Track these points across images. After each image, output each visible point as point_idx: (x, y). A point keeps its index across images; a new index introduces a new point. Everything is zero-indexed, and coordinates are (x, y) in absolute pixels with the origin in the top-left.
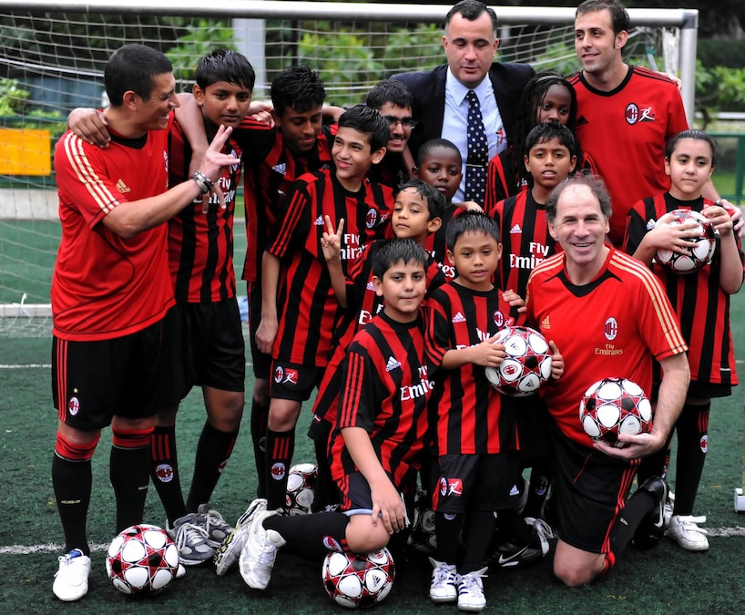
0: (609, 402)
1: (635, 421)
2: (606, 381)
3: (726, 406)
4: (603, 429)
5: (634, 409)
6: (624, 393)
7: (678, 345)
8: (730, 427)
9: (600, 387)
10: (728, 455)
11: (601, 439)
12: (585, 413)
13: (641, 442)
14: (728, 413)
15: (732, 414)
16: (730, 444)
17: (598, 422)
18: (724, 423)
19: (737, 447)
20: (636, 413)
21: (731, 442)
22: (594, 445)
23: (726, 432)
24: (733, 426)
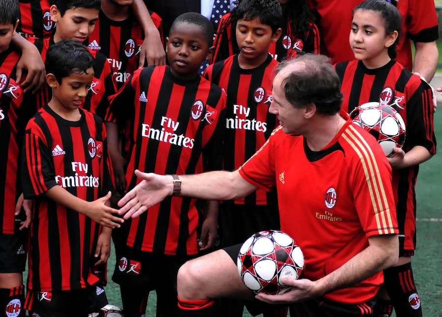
0: (264, 257)
1: (291, 269)
2: (258, 236)
3: (424, 262)
4: (262, 282)
5: (288, 260)
6: (277, 246)
7: (385, 226)
8: (428, 281)
9: (253, 244)
10: (428, 308)
11: (262, 291)
12: (244, 270)
13: (301, 287)
14: (426, 269)
15: (429, 269)
16: (429, 298)
17: (257, 277)
18: (422, 277)
19: (436, 301)
20: (291, 262)
21: (430, 296)
22: (256, 297)
23: (424, 286)
24: (431, 281)
